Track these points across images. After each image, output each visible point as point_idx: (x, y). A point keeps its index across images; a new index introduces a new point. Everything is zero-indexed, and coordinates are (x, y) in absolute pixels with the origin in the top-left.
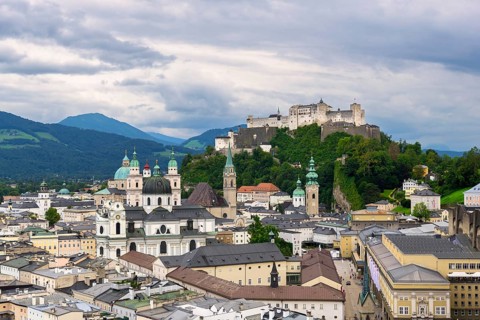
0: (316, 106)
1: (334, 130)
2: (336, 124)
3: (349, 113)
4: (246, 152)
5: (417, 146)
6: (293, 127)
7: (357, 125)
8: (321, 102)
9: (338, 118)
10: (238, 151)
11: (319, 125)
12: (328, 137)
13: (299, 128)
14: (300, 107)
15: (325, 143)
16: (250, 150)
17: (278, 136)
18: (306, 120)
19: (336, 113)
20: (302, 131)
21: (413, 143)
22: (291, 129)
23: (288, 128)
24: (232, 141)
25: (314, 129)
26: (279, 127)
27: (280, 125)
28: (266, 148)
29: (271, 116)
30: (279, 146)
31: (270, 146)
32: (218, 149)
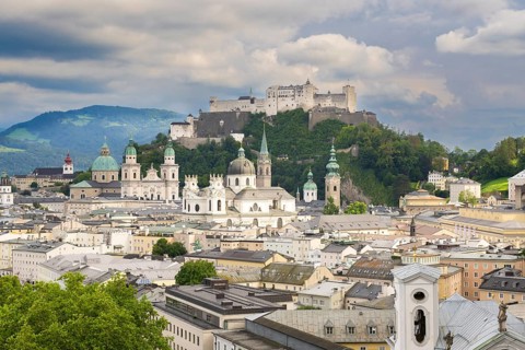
0: (301, 88)
1: (325, 117)
2: (326, 109)
3: (342, 96)
4: (213, 142)
5: (420, 137)
6: (271, 111)
7: (351, 111)
8: (308, 83)
9: (328, 103)
10: (203, 140)
11: (306, 110)
12: (318, 124)
13: (279, 113)
14: (281, 88)
15: (316, 132)
16: (218, 140)
17: (252, 123)
18: (289, 104)
19: (326, 96)
20: (284, 117)
21: (415, 134)
22: (269, 114)
23: (265, 114)
24: (191, 127)
25: (300, 116)
26: (253, 112)
27: (253, 109)
28: (239, 137)
29: (241, 98)
30: (254, 135)
31: (243, 135)
32: (174, 138)
